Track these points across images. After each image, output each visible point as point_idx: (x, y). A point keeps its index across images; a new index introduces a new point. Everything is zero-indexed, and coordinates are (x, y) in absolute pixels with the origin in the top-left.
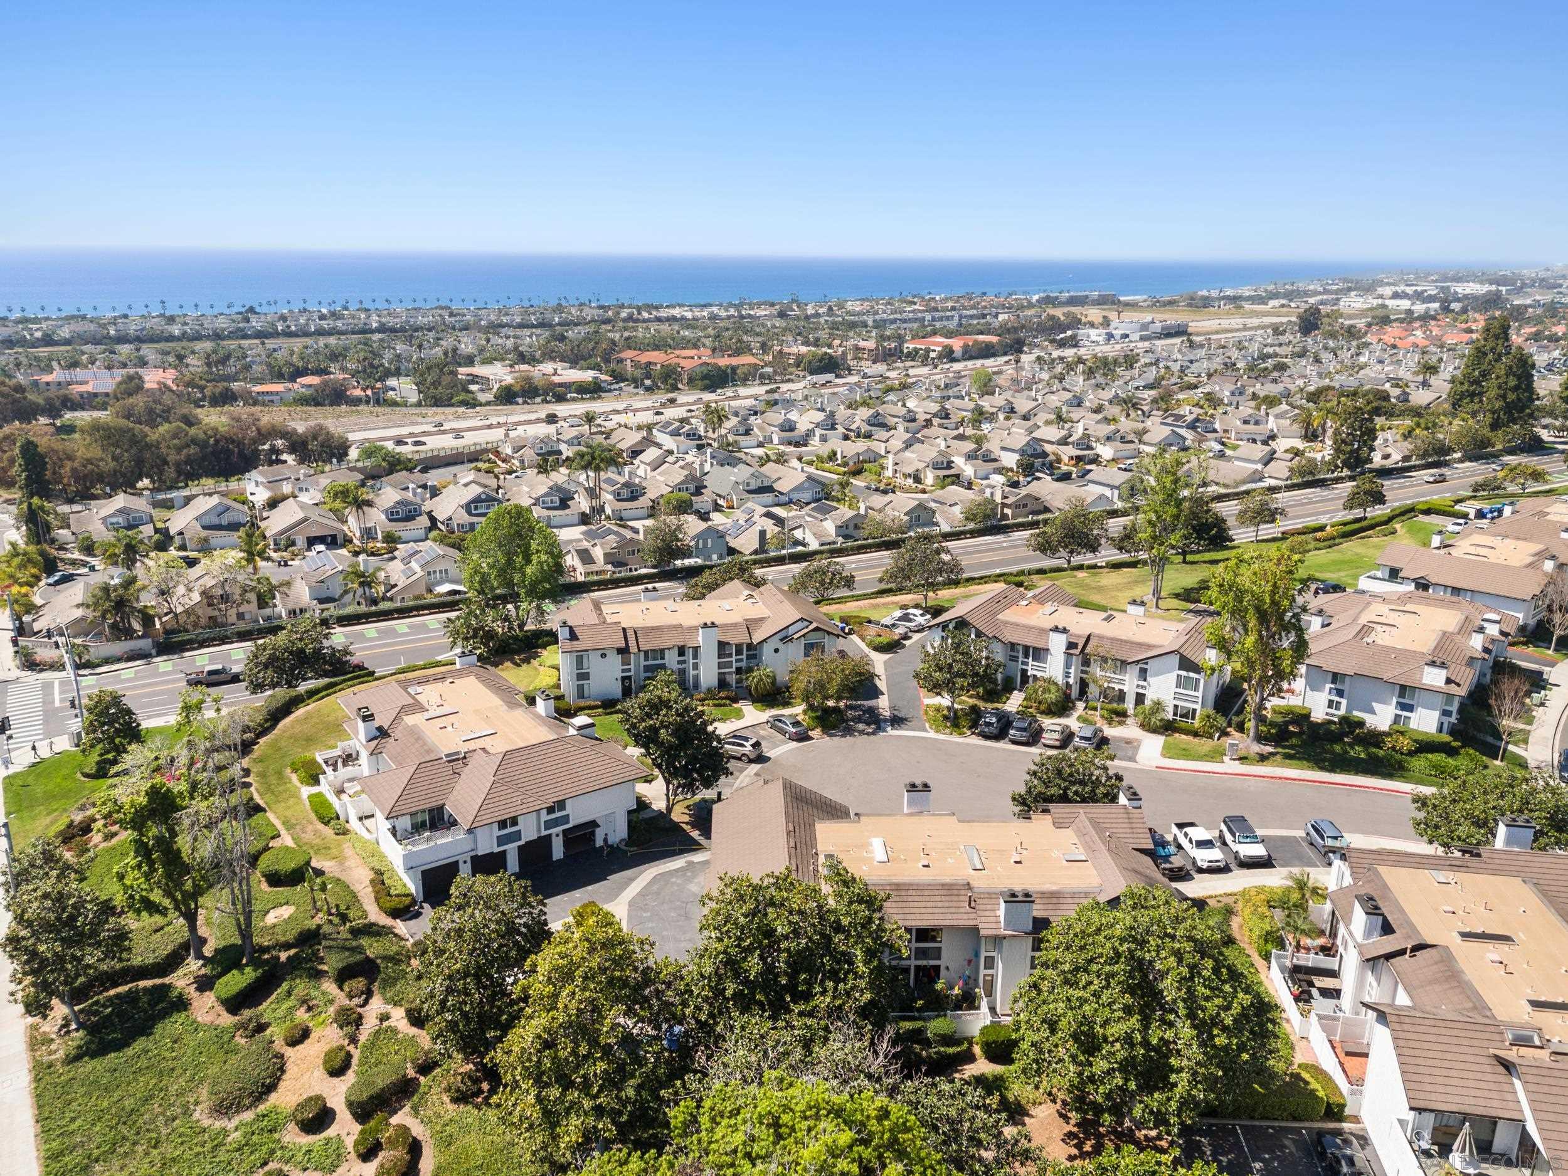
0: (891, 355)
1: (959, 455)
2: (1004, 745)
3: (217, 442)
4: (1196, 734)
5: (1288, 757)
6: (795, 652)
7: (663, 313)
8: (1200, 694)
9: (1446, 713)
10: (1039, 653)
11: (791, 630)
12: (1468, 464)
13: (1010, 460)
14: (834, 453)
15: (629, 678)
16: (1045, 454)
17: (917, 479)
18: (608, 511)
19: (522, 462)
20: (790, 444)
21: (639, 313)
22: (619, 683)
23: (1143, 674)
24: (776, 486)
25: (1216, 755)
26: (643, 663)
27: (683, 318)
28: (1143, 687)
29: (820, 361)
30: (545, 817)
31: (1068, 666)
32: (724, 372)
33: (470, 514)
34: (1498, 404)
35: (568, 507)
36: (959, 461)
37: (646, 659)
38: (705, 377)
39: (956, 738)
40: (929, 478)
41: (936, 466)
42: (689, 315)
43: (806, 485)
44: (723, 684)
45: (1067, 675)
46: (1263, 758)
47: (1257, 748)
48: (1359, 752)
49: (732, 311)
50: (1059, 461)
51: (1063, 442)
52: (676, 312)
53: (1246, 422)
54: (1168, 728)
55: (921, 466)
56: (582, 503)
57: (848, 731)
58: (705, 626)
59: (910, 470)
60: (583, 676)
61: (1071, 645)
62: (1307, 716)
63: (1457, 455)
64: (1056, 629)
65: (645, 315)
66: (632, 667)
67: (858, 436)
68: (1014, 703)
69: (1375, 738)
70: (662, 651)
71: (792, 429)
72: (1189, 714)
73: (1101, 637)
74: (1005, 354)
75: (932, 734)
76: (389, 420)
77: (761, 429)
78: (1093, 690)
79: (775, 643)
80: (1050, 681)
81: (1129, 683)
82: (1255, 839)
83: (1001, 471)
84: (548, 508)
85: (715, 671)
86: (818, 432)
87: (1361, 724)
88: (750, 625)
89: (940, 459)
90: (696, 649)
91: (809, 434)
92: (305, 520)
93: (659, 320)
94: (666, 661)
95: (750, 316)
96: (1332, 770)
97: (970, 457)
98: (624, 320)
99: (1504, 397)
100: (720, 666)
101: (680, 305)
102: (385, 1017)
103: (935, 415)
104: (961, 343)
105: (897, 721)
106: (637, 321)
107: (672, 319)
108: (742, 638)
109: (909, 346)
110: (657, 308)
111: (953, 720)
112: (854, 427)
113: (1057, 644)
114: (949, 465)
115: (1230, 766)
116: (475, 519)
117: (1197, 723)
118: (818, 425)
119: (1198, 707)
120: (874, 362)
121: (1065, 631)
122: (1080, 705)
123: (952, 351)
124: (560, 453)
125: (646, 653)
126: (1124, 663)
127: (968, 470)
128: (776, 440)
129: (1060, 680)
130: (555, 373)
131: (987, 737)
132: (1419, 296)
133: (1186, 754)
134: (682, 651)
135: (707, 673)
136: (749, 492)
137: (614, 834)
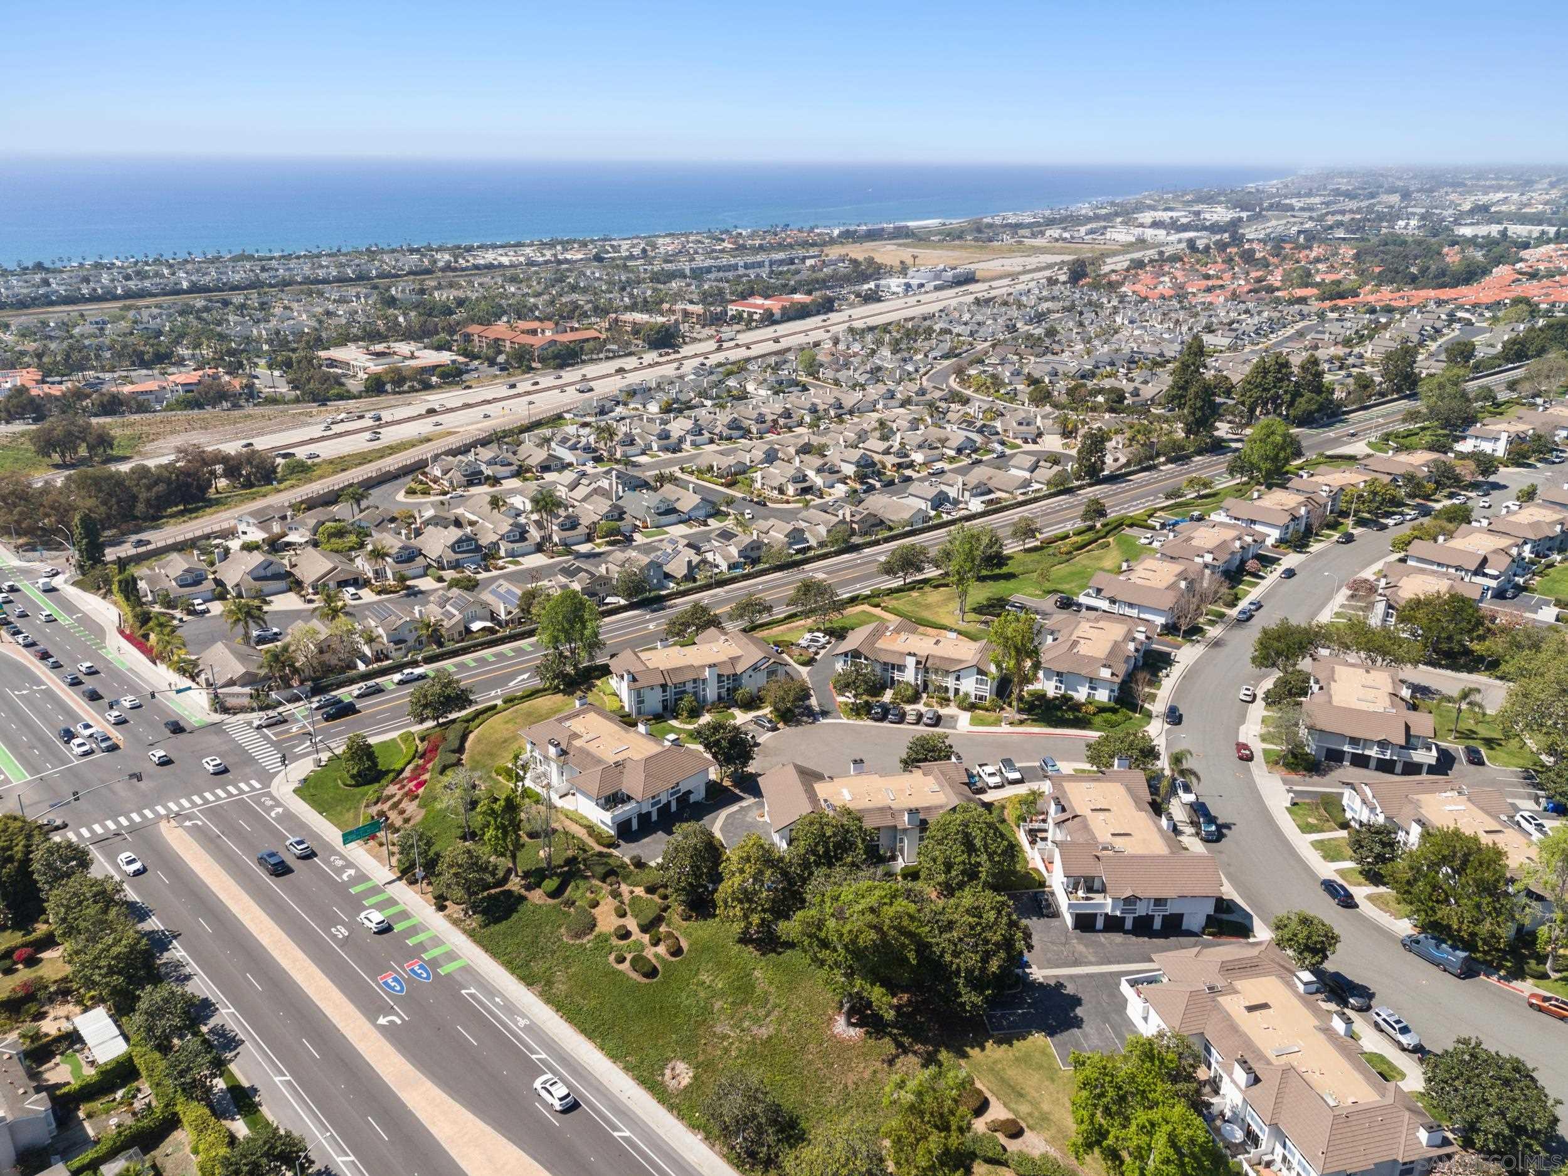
0: (718, 319)
1: (812, 469)
2: (885, 724)
4: (987, 710)
5: (1034, 720)
6: (762, 677)
7: (480, 259)
8: (988, 687)
9: (1112, 691)
10: (901, 668)
11: (759, 664)
12: (1170, 466)
13: (849, 470)
14: (712, 467)
15: (666, 700)
16: (874, 464)
17: (781, 491)
18: (556, 539)
19: (451, 483)
20: (668, 449)
22: (661, 704)
23: (958, 679)
24: (678, 506)
25: (997, 722)
26: (673, 691)
27: (500, 266)
28: (958, 685)
29: (658, 332)
30: (670, 791)
31: (917, 674)
33: (455, 552)
34: (1191, 419)
35: (526, 539)
36: (811, 474)
37: (675, 688)
38: (556, 357)
39: (859, 722)
40: (791, 490)
41: (795, 480)
43: (701, 505)
44: (720, 698)
45: (916, 679)
46: (1021, 722)
47: (1018, 717)
48: (1070, 716)
49: (547, 254)
50: (884, 467)
51: (887, 452)
52: (490, 257)
53: (1020, 424)
54: (972, 707)
55: (785, 479)
56: (535, 534)
57: (799, 723)
58: (710, 666)
59: (776, 484)
60: (641, 702)
61: (918, 663)
62: (1044, 695)
63: (1162, 459)
64: (910, 654)
66: (668, 694)
67: (721, 439)
68: (888, 696)
69: (1077, 707)
70: (684, 683)
71: (667, 437)
72: (981, 698)
73: (934, 657)
75: (845, 721)
77: (641, 437)
78: (931, 688)
79: (750, 672)
80: (908, 684)
81: (950, 682)
82: (1015, 770)
83: (843, 481)
85: (716, 691)
86: (689, 438)
87: (1071, 698)
88: (734, 660)
90: (704, 681)
91: (681, 440)
92: (335, 568)
93: (477, 269)
94: (687, 688)
95: (566, 261)
96: (1056, 726)
97: (819, 471)
98: (443, 270)
99: (1194, 414)
100: (719, 688)
101: (493, 247)
103: (780, 416)
104: (779, 305)
105: (825, 714)
106: (455, 270)
108: (730, 671)
109: (732, 310)
110: (468, 251)
111: (857, 711)
113: (911, 662)
114: (804, 478)
115: (1005, 728)
117: (987, 704)
119: (987, 694)
120: (703, 327)
121: (915, 655)
122: (924, 695)
123: (772, 315)
124: (481, 473)
125: (675, 685)
126: (948, 672)
127: (818, 481)
128: (655, 447)
129: (913, 682)
130: (413, 357)
131: (876, 720)
133: (982, 722)
134: (695, 681)
135: (711, 693)
136: (659, 514)
137: (699, 795)
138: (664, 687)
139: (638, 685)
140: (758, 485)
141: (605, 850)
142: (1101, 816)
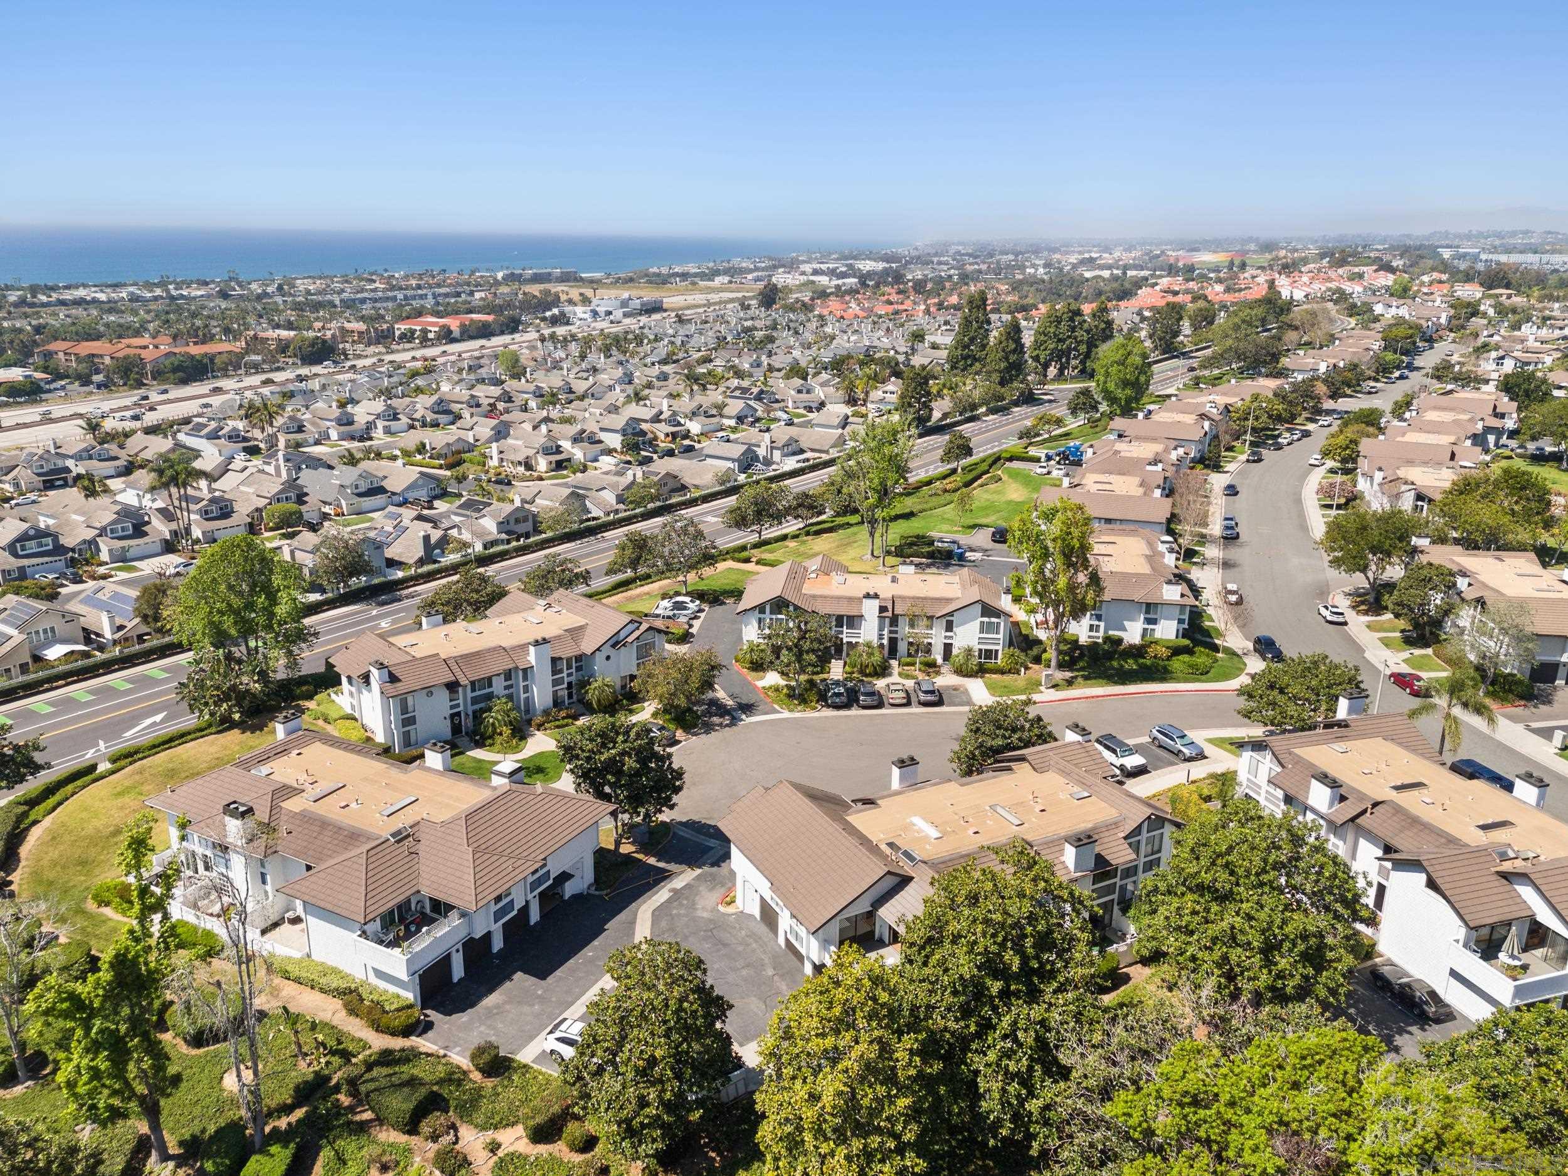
0: (386, 337)
1: (566, 439)
2: (855, 712)
4: (1003, 672)
5: (1086, 678)
6: (627, 657)
7: (68, 295)
8: (1001, 636)
9: (1180, 621)
10: (853, 621)
11: (622, 634)
12: (991, 417)
13: (614, 441)
14: (424, 445)
15: (458, 714)
16: (643, 433)
17: (529, 467)
18: (197, 533)
19: (17, 485)
20: (353, 438)
21: (34, 296)
22: (448, 722)
23: (949, 627)
24: (388, 485)
25: (1032, 687)
26: (470, 695)
27: (95, 301)
28: (951, 637)
31: (881, 629)
32: (200, 362)
33: (16, 555)
35: (145, 534)
36: (566, 445)
37: (473, 690)
38: (175, 369)
39: (810, 714)
40: (542, 464)
41: (546, 451)
42: (102, 297)
43: (420, 482)
44: (557, 703)
45: (881, 637)
46: (1070, 683)
47: (1060, 675)
48: (1131, 664)
49: (158, 292)
50: (656, 438)
51: (656, 419)
52: (81, 293)
53: (800, 392)
54: (981, 670)
55: (531, 452)
56: (160, 528)
57: (709, 728)
58: (537, 643)
59: (521, 458)
60: (411, 721)
61: (883, 609)
62: (1077, 641)
63: (983, 409)
64: (868, 596)
65: (44, 298)
66: (460, 701)
67: (424, 425)
68: (837, 670)
69: (1137, 652)
70: (490, 679)
71: (351, 423)
72: (989, 654)
73: (904, 598)
74: (502, 333)
75: (786, 714)
77: (314, 424)
78: (902, 647)
79: (607, 650)
80: (869, 645)
81: (935, 636)
82: (1130, 751)
83: (610, 452)
84: (120, 538)
85: (550, 689)
86: (380, 424)
87: (1120, 641)
88: (575, 633)
89: (550, 444)
90: (525, 670)
91: (370, 426)
93: (63, 303)
94: (494, 689)
95: (182, 297)
96: (1123, 683)
97: (576, 440)
98: (16, 305)
100: (553, 683)
101: (85, 286)
102: (494, 1147)
103: (498, 399)
104: (458, 323)
105: (747, 708)
106: (32, 305)
107: (79, 302)
108: (571, 650)
109: (401, 327)
110: (53, 289)
111: (799, 696)
112: (417, 416)
113: (870, 609)
114: (558, 450)
116: (26, 562)
117: (1002, 662)
118: (378, 416)
119: (1000, 648)
120: (369, 344)
121: (876, 596)
122: (894, 663)
123: (450, 332)
124: (67, 470)
125: (473, 683)
126: (931, 618)
127: (578, 454)
128: (334, 435)
129: (875, 643)
131: (836, 708)
132: (832, 273)
133: (1006, 689)
134: (508, 675)
135: (541, 694)
136: (360, 495)
137: (582, 881)
138: (452, 686)
139: (401, 687)
140: (494, 463)
141: (397, 1043)
142: (1415, 793)
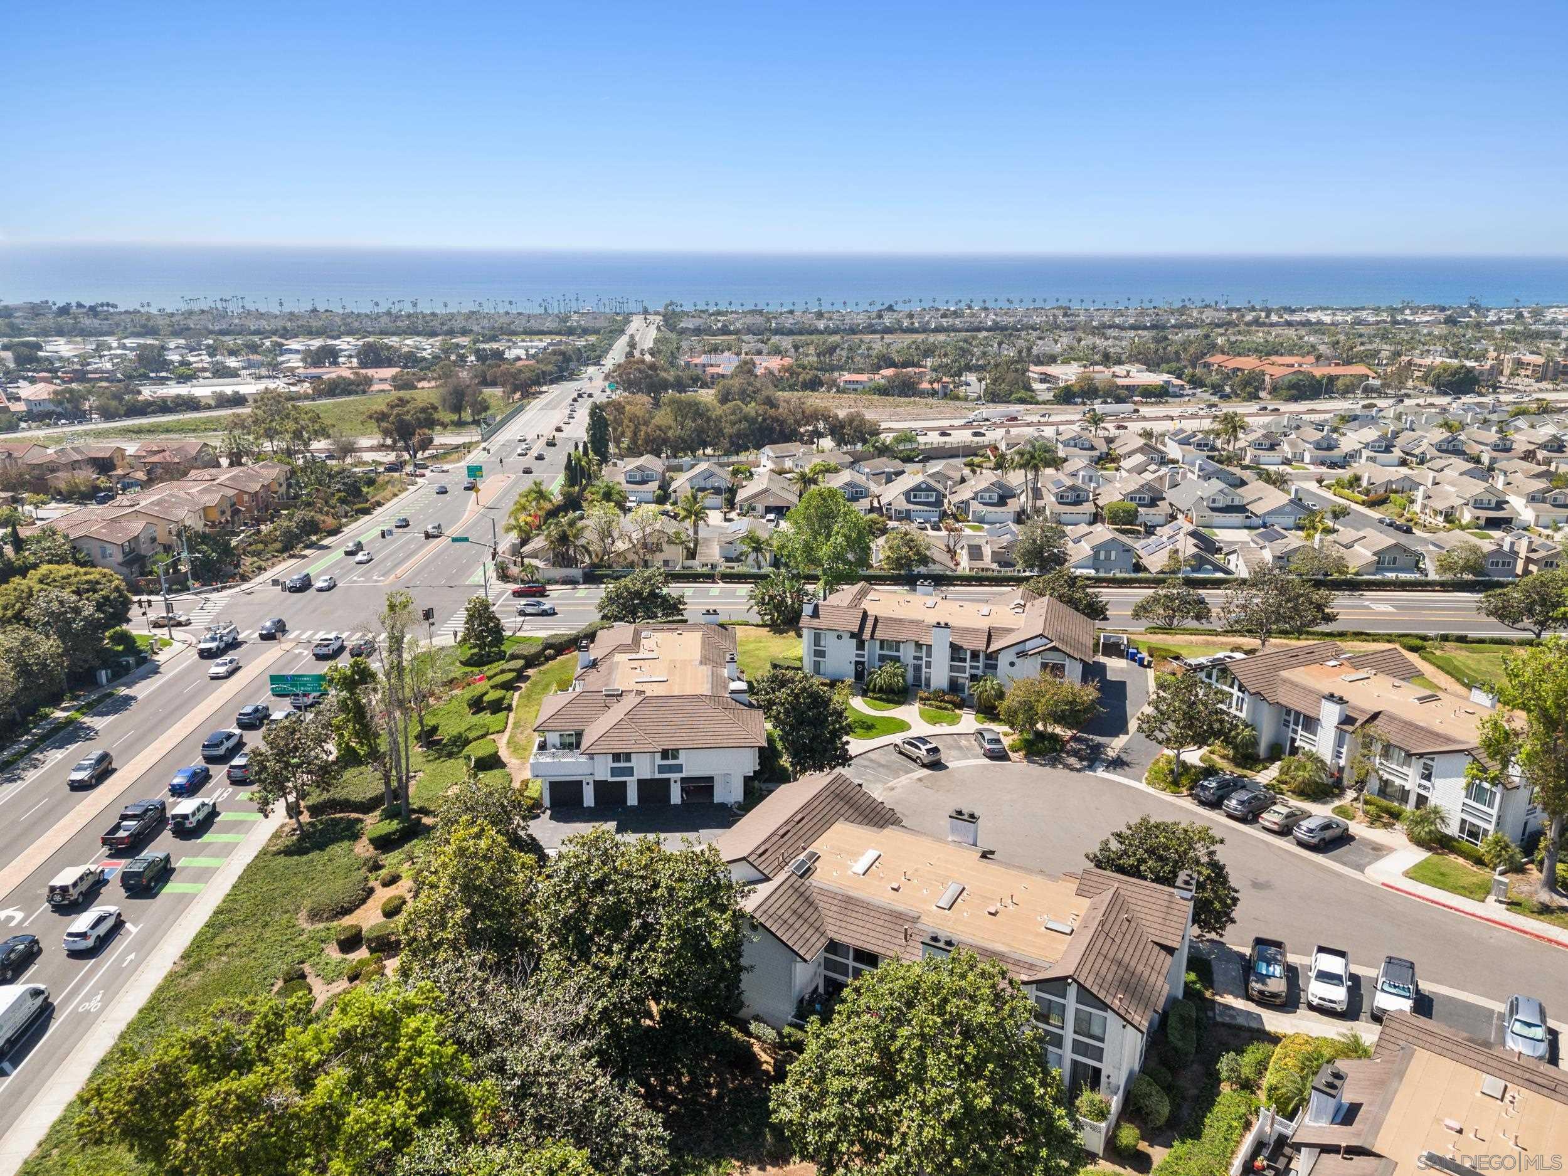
1: (1518, 494)
2: (1218, 816)
3: (764, 420)
4: (1479, 861)
6: (1031, 669)
7: (1297, 317)
8: (1494, 812)
10: (1305, 721)
11: (1029, 645)
14: (1357, 479)
15: (862, 663)
17: (1448, 518)
18: (1047, 512)
20: (1323, 463)
21: (1268, 316)
22: (853, 666)
23: (1428, 771)
24: (1255, 506)
25: (1479, 892)
26: (878, 651)
27: (1320, 322)
28: (1425, 788)
29: (1453, 374)
30: (658, 760)
31: (1340, 743)
32: (1319, 382)
33: (909, 501)
36: (1517, 502)
37: (882, 648)
38: (1292, 386)
41: (1481, 505)
42: (1327, 319)
43: (1288, 509)
44: (954, 686)
45: (1338, 755)
47: (1546, 897)
49: (1385, 316)
54: (1440, 843)
55: (1458, 502)
57: (1055, 763)
58: (940, 625)
60: (820, 654)
61: (1348, 720)
64: (1330, 696)
65: (1274, 318)
66: (866, 653)
68: (1268, 773)
70: (898, 643)
71: (1330, 448)
72: (1472, 832)
73: (1392, 718)
75: (1144, 786)
76: (940, 413)
77: (1292, 444)
78: (1370, 780)
79: (1013, 653)
80: (1317, 758)
81: (1410, 778)
82: (1409, 993)
84: (985, 504)
85: (947, 673)
86: (1365, 453)
88: (992, 631)
89: (1486, 497)
90: (929, 647)
91: (1353, 455)
92: (766, 491)
93: (1289, 324)
94: (901, 654)
95: (1404, 322)
98: (1248, 324)
100: (952, 669)
101: (1322, 309)
105: (1117, 764)
107: (1307, 323)
108: (980, 645)
110: (1293, 311)
111: (1178, 777)
112: (1417, 452)
113: (1330, 714)
114: (1500, 505)
115: (1492, 908)
116: (911, 507)
117: (1482, 847)
118: (1366, 446)
119: (1491, 828)
121: (1341, 701)
122: (1350, 794)
125: (882, 642)
126: (1409, 755)
128: (1307, 459)
129: (1327, 756)
130: (1128, 375)
131: (1202, 803)
133: (1440, 880)
134: (916, 646)
135: (939, 674)
136: (1213, 509)
138: (858, 639)
139: (816, 623)
140: (1417, 507)
